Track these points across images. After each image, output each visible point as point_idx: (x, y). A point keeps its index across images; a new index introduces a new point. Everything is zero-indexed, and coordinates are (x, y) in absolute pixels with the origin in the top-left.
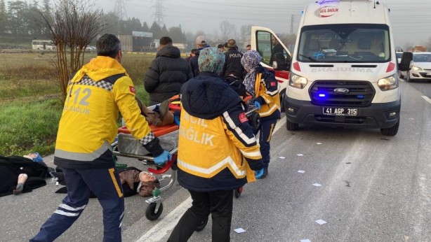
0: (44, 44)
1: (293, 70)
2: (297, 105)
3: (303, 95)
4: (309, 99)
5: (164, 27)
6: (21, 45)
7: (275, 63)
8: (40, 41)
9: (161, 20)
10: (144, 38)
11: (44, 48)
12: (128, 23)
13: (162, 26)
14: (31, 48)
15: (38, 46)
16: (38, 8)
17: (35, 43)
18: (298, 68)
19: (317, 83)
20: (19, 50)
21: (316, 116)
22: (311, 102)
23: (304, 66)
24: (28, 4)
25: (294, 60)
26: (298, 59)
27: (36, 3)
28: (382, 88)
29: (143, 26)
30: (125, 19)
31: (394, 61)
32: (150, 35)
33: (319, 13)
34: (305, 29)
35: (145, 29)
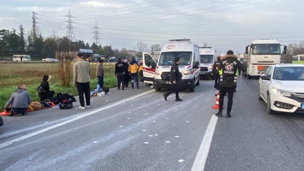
0: (21, 58)
1: (156, 69)
2: (157, 81)
3: (159, 77)
4: (161, 79)
5: (100, 46)
6: (5, 58)
7: (151, 66)
8: (18, 56)
9: (98, 41)
10: (87, 53)
11: (21, 60)
12: (75, 43)
13: (98, 45)
14: (12, 60)
15: (17, 59)
16: (16, 34)
17: (15, 57)
18: (158, 68)
19: (164, 73)
20: (4, 61)
21: (163, 84)
22: (162, 80)
23: (160, 67)
24: (10, 31)
25: (157, 65)
26: (159, 65)
27: (14, 31)
28: (185, 74)
29: (86, 45)
30: (74, 41)
31: (192, 65)
32: (91, 51)
33: (168, 47)
34: (163, 53)
35: (87, 47)
